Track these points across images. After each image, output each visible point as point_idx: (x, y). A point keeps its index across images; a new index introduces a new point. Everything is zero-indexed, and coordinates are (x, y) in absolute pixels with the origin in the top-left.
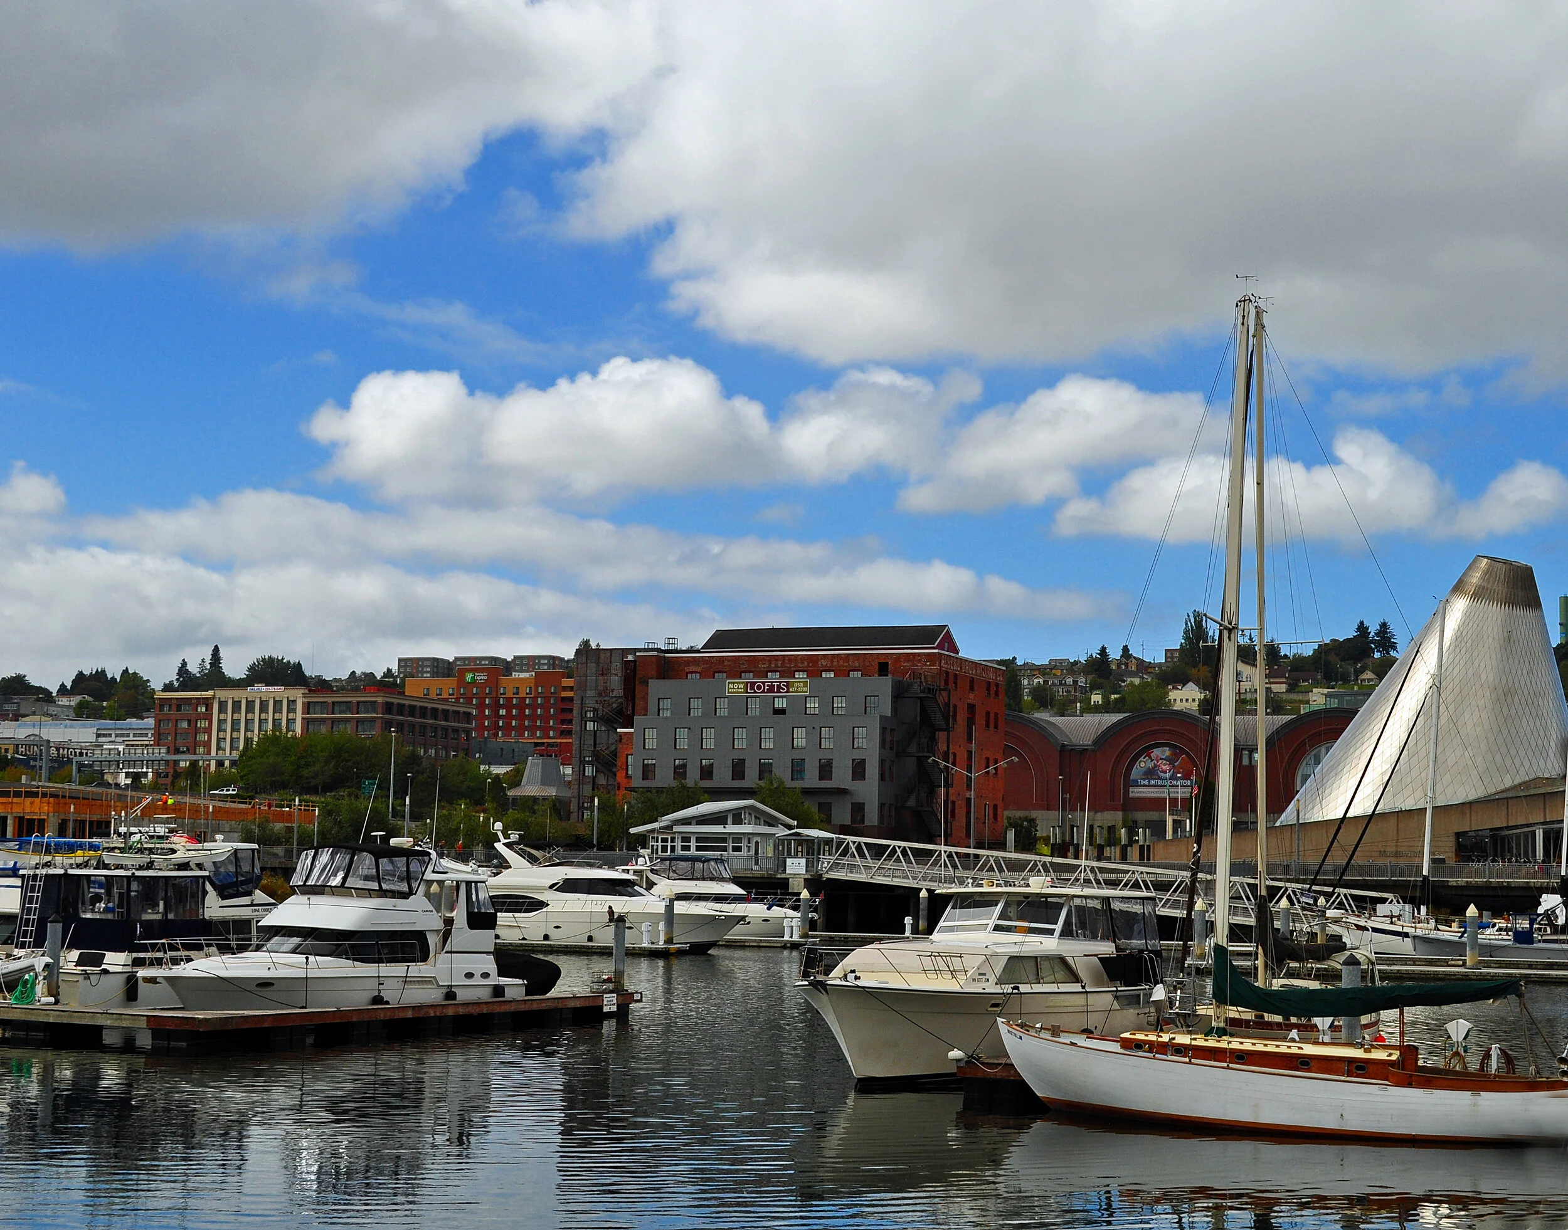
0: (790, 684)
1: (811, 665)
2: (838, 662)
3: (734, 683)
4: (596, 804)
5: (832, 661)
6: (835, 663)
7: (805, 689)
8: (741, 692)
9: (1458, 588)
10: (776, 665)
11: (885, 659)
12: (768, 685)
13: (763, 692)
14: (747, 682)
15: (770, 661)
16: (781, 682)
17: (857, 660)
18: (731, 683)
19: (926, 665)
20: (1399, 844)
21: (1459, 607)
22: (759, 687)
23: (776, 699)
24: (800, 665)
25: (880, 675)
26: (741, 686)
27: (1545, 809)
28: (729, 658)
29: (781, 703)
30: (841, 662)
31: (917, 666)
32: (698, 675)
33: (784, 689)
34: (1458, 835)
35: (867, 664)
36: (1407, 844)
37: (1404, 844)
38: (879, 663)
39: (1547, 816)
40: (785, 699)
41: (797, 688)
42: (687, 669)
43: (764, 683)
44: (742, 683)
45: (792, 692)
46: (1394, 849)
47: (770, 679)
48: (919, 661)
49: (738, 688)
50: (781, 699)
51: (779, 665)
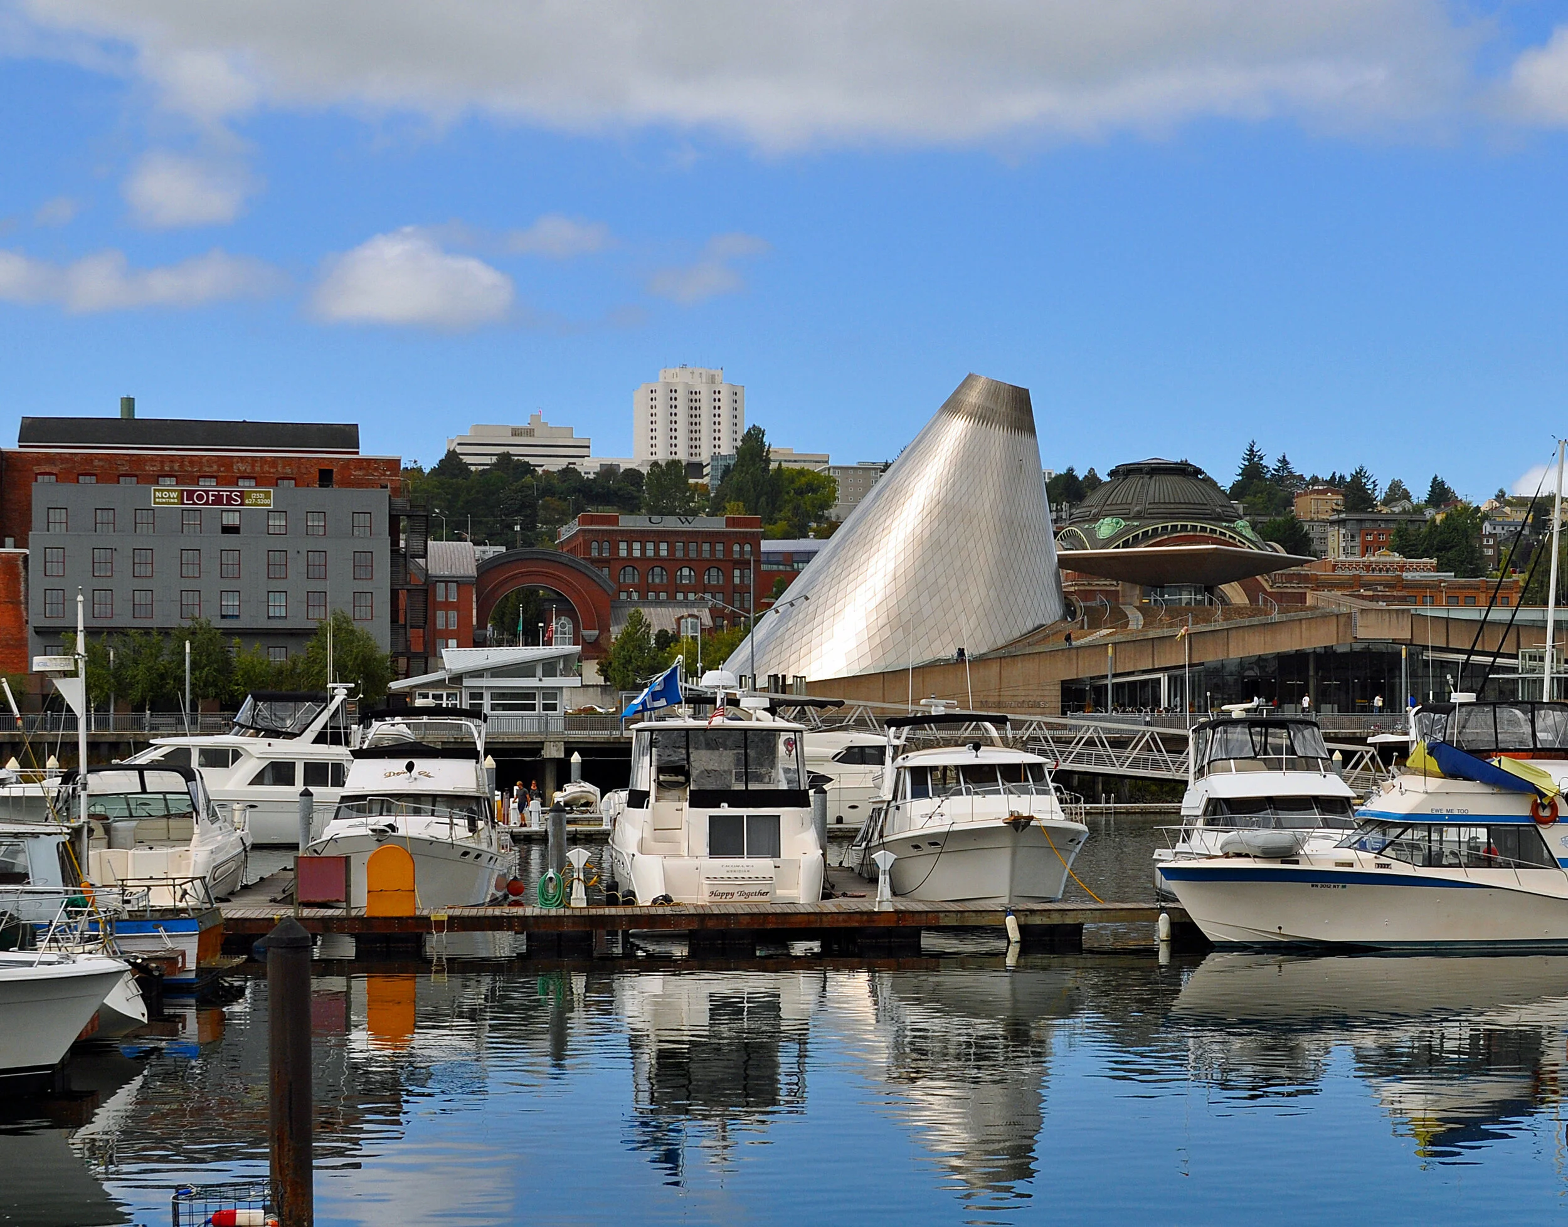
0: (245, 495)
1: (222, 469)
2: (261, 467)
3: (162, 491)
4: (188, 650)
5: (253, 467)
6: (257, 469)
7: (267, 501)
8: (174, 503)
9: (952, 406)
10: (172, 468)
11: (327, 465)
12: (213, 495)
13: (207, 503)
14: (183, 491)
15: (162, 463)
16: (231, 492)
17: (289, 465)
18: (158, 490)
19: (385, 475)
20: (1002, 693)
21: (957, 429)
22: (200, 497)
23: (224, 514)
24: (207, 469)
25: (320, 486)
26: (175, 495)
27: (1153, 654)
28: (100, 456)
29: (232, 519)
30: (266, 468)
31: (373, 475)
32: (53, 478)
33: (237, 501)
34: (1063, 682)
35: (304, 471)
36: (1010, 693)
37: (1006, 693)
38: (320, 471)
39: (1156, 662)
40: (237, 514)
41: (256, 499)
42: (36, 469)
43: (207, 492)
44: (175, 491)
45: (249, 505)
46: (996, 699)
47: (203, 486)
48: (376, 469)
49: (169, 497)
50: (231, 514)
51: (176, 468)
